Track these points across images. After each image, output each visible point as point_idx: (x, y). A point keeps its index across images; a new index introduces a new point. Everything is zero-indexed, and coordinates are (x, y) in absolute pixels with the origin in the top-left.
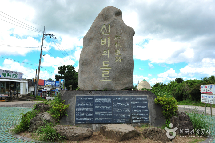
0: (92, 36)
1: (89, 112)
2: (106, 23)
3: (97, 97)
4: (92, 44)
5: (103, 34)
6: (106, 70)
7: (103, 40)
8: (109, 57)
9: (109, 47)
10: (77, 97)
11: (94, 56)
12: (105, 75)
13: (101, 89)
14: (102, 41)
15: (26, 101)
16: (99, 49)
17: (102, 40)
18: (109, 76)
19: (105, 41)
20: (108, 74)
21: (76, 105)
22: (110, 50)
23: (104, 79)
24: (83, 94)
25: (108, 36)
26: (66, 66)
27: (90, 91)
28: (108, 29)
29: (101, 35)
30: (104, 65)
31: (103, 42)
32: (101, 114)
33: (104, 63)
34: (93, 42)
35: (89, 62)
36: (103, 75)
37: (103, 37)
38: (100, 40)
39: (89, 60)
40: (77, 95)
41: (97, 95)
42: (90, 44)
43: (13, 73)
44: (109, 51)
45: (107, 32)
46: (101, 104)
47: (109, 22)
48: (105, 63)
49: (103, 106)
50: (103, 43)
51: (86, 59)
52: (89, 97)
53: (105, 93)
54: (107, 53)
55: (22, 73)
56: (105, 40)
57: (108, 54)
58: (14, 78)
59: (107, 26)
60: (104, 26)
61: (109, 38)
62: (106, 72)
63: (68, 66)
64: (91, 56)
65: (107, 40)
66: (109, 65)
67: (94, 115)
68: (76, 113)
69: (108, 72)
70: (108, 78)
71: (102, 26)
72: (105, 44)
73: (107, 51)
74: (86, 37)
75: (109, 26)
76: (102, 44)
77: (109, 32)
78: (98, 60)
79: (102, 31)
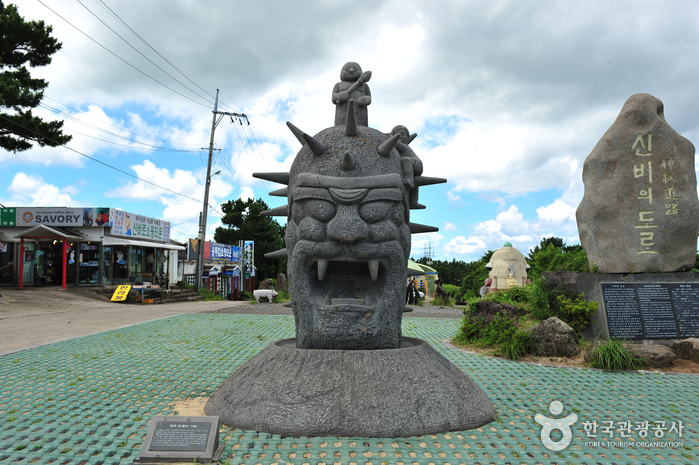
0: (613, 157)
1: (632, 316)
2: (644, 132)
3: (642, 286)
4: (615, 175)
5: (637, 154)
6: (648, 230)
7: (639, 167)
8: (651, 202)
9: (651, 181)
10: (605, 287)
11: (620, 200)
12: (646, 242)
13: (642, 270)
14: (636, 170)
15: (187, 300)
16: (630, 187)
17: (635, 166)
18: (652, 244)
19: (642, 169)
20: (651, 238)
21: (606, 302)
22: (653, 188)
23: (644, 248)
24: (613, 280)
25: (648, 159)
26: (245, 200)
27: (625, 274)
28: (646, 144)
29: (635, 157)
30: (642, 219)
31: (638, 171)
32: (655, 319)
33: (641, 214)
34: (616, 171)
35: (611, 213)
36: (642, 240)
37: (638, 161)
38: (633, 168)
39: (611, 210)
40: (603, 282)
41: (640, 282)
42: (610, 175)
43: (154, 225)
44: (650, 190)
45: (645, 151)
46: (652, 300)
47: (651, 128)
48: (645, 217)
49: (655, 304)
50: (639, 173)
51: (605, 207)
52: (627, 286)
53: (654, 277)
54: (648, 195)
55: (169, 224)
56: (642, 166)
57: (650, 197)
58: (155, 238)
59: (645, 137)
60: (639, 138)
61: (650, 163)
62: (647, 235)
63: (250, 201)
64: (615, 200)
65: (647, 167)
66: (652, 219)
67: (642, 322)
68: (609, 319)
69: (652, 234)
70: (652, 248)
71: (636, 137)
72: (642, 175)
73: (647, 190)
74: (600, 159)
75: (650, 137)
76: (636, 176)
77: (650, 149)
78: (630, 209)
79: (636, 147)
